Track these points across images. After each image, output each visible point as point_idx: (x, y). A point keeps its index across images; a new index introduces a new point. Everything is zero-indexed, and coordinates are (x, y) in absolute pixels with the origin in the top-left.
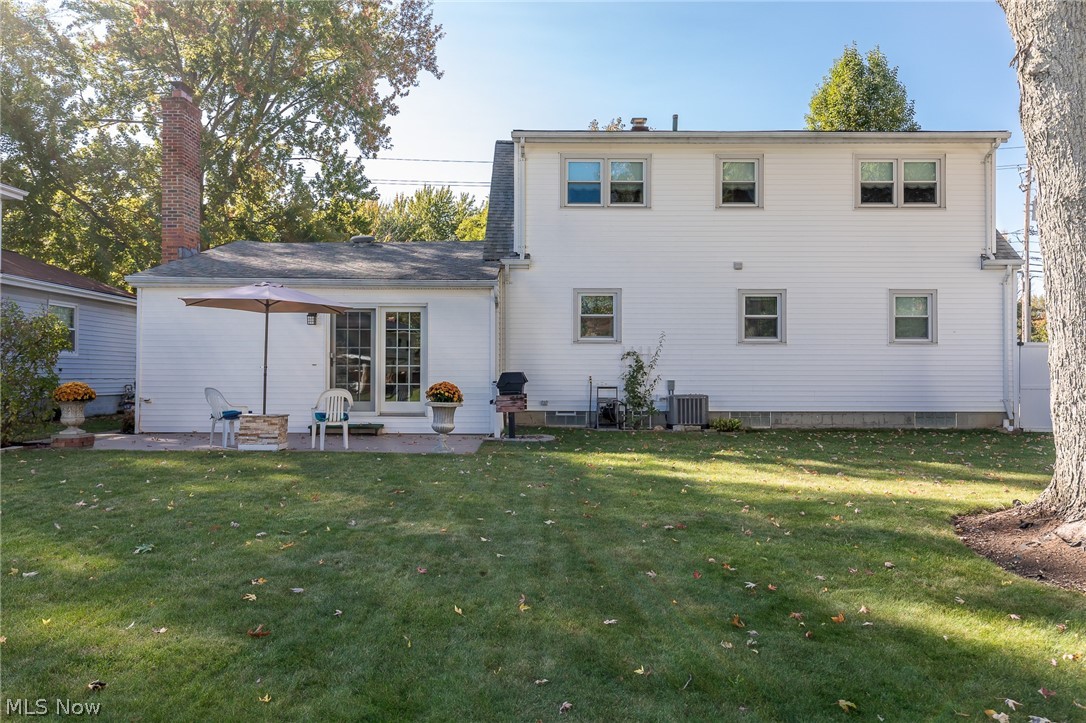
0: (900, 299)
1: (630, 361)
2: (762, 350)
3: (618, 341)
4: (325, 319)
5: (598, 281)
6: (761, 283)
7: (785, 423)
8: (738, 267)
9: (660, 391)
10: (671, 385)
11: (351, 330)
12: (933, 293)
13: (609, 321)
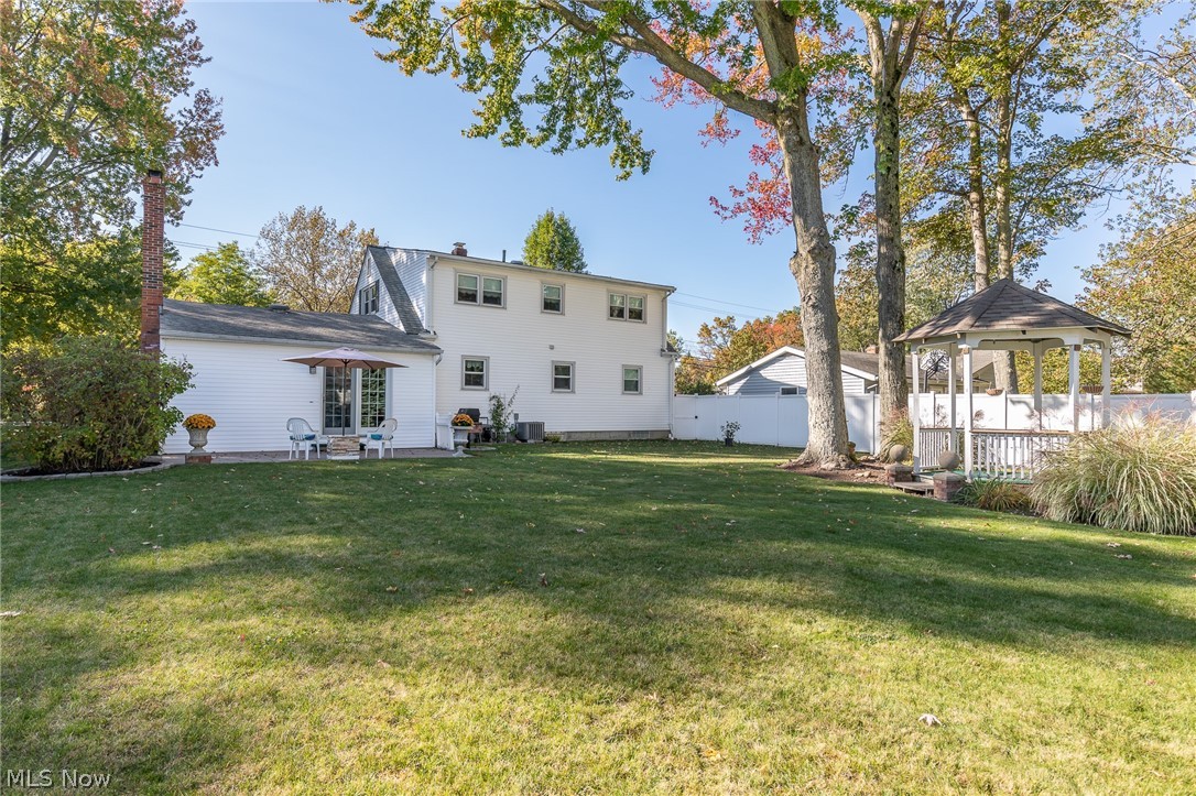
0: (627, 370)
1: (494, 402)
2: (562, 397)
3: (487, 389)
4: (320, 370)
5: (476, 352)
6: (563, 357)
7: (574, 438)
8: (552, 348)
9: (511, 421)
10: (516, 416)
11: (336, 377)
12: (641, 367)
13: (482, 376)
